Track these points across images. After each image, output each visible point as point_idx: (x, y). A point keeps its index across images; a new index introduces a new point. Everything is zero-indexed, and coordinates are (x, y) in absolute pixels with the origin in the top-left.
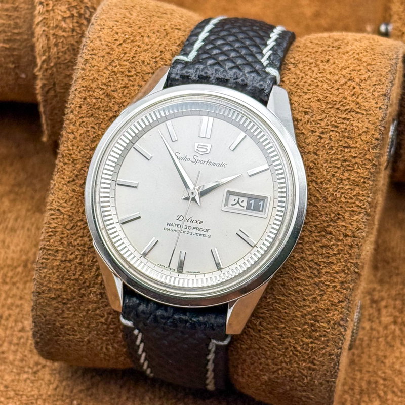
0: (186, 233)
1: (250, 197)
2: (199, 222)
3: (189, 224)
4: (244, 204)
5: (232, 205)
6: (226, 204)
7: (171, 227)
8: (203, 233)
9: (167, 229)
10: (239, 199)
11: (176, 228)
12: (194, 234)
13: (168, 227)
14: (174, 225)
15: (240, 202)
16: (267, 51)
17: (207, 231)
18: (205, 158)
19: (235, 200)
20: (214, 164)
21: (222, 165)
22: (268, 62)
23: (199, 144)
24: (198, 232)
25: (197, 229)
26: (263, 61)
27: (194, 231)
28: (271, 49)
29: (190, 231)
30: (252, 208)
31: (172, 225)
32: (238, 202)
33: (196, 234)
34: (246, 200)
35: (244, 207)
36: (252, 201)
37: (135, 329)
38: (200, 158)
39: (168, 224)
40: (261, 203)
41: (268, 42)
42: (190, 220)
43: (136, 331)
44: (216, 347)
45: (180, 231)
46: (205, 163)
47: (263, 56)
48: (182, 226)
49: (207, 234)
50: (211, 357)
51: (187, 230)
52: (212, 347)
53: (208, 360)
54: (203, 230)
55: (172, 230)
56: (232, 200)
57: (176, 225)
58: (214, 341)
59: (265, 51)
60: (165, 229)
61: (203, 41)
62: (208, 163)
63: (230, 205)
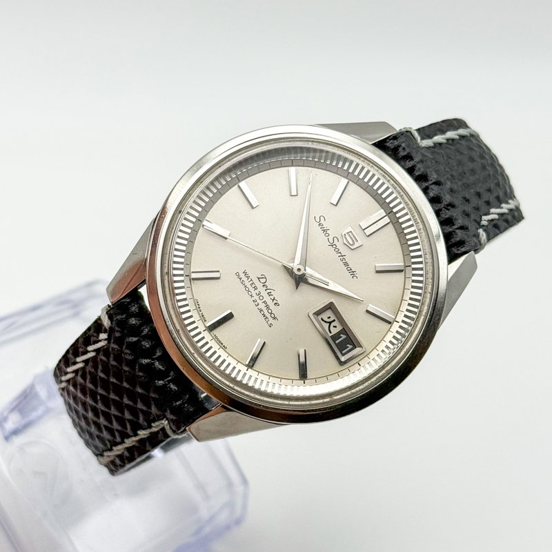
0: (253, 299)
1: (345, 330)
2: (275, 302)
3: (264, 293)
4: (334, 331)
5: (322, 319)
6: (318, 313)
7: (244, 278)
8: (269, 315)
9: (239, 276)
10: (334, 321)
11: (248, 284)
12: (259, 307)
13: (242, 276)
14: (250, 280)
15: (333, 324)
16: (494, 213)
17: (274, 318)
18: (344, 250)
19: (329, 318)
20: (346, 264)
21: (353, 273)
22: (486, 224)
23: (353, 232)
24: (264, 309)
25: (268, 307)
26: (483, 218)
27: (262, 306)
29: (259, 301)
30: (337, 342)
31: (248, 277)
32: (330, 323)
33: (261, 310)
34: (339, 328)
35: (331, 333)
36: (344, 337)
37: (105, 331)
38: (339, 245)
39: (245, 273)
40: (350, 347)
41: (503, 205)
42: (268, 291)
43: (103, 336)
44: (161, 429)
45: (249, 291)
46: (340, 255)
47: (487, 214)
48: (255, 288)
49: (271, 321)
50: (143, 434)
51: (257, 298)
52: (156, 427)
53: (136, 435)
54: (271, 313)
55: (243, 282)
56: (328, 315)
57: (251, 282)
58: (165, 422)
59: (493, 210)
60: (237, 274)
61: (448, 140)
62: (342, 258)
63: (320, 318)
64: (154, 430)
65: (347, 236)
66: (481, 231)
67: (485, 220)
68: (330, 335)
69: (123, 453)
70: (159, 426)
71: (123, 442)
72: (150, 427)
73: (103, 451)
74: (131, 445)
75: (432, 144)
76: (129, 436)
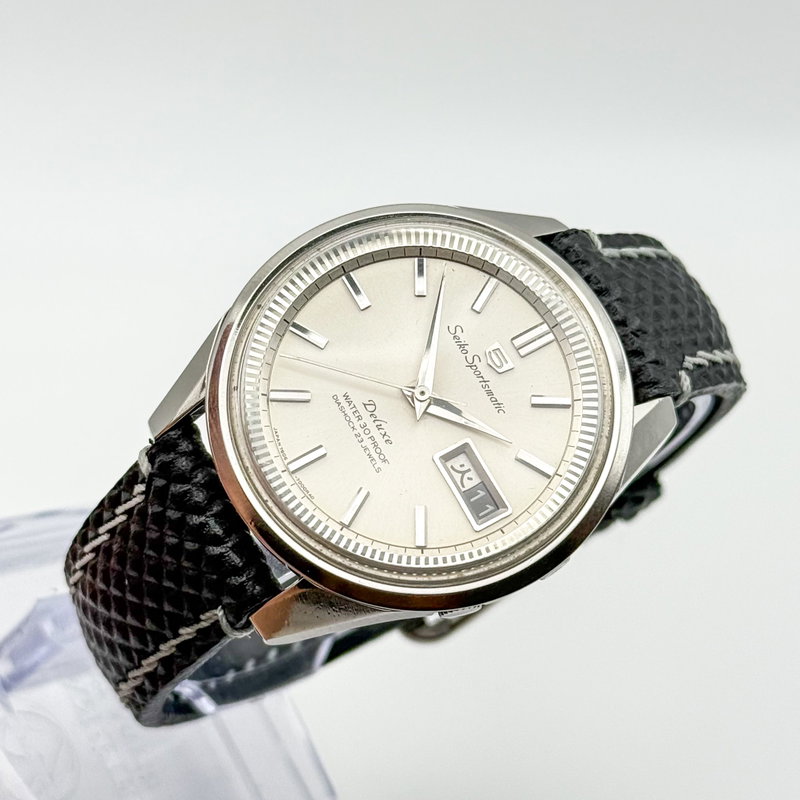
0: (356, 432)
1: (485, 484)
2: (386, 438)
3: (371, 426)
4: (469, 485)
5: (452, 467)
6: (447, 458)
7: (344, 404)
8: (377, 456)
9: (337, 400)
10: (469, 470)
11: (349, 412)
12: (363, 444)
13: (342, 400)
14: (352, 406)
15: (467, 475)
16: (703, 357)
17: (384, 461)
18: (487, 374)
19: (462, 466)
20: (490, 393)
21: (498, 406)
22: (691, 367)
23: (502, 350)
24: (371, 447)
25: (375, 445)
26: (687, 358)
27: (368, 443)
28: (710, 361)
29: (363, 435)
30: (472, 500)
31: (350, 403)
32: (463, 473)
33: (366, 449)
34: (476, 481)
35: (463, 486)
36: (482, 493)
37: (142, 482)
38: (482, 367)
39: (346, 397)
40: (491, 508)
41: (716, 352)
42: (378, 423)
43: (140, 488)
44: (212, 624)
45: (349, 421)
46: (481, 379)
47: (694, 355)
48: (359, 418)
49: (379, 464)
50: (187, 633)
51: (361, 431)
52: (206, 619)
53: (176, 635)
54: (380, 454)
55: (342, 409)
56: (461, 461)
57: (354, 409)
58: (219, 613)
59: (700, 353)
60: (335, 398)
61: (641, 256)
62: (484, 384)
63: (449, 464)
64: (204, 624)
65: (493, 355)
66: (683, 374)
67: (689, 361)
68: (463, 490)
69: (156, 669)
70: (210, 618)
71: (157, 650)
72: (198, 621)
73: (128, 671)
74: (167, 654)
75: (618, 255)
76: (166, 640)
